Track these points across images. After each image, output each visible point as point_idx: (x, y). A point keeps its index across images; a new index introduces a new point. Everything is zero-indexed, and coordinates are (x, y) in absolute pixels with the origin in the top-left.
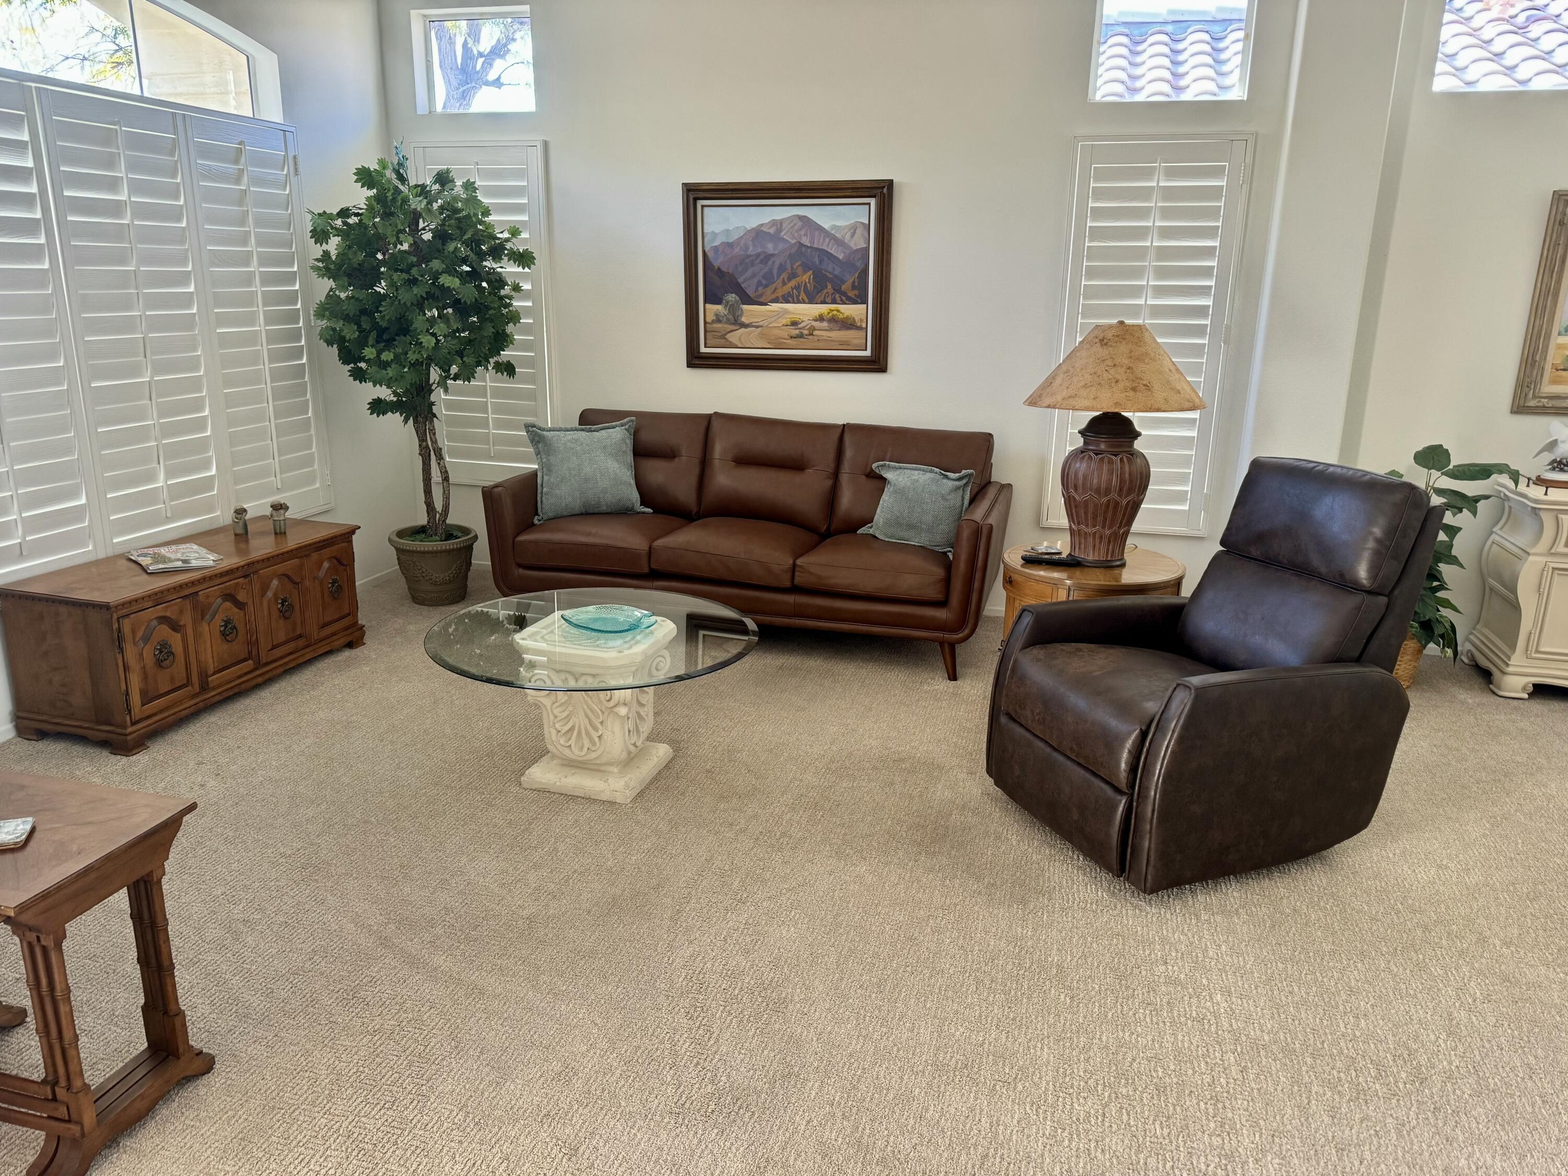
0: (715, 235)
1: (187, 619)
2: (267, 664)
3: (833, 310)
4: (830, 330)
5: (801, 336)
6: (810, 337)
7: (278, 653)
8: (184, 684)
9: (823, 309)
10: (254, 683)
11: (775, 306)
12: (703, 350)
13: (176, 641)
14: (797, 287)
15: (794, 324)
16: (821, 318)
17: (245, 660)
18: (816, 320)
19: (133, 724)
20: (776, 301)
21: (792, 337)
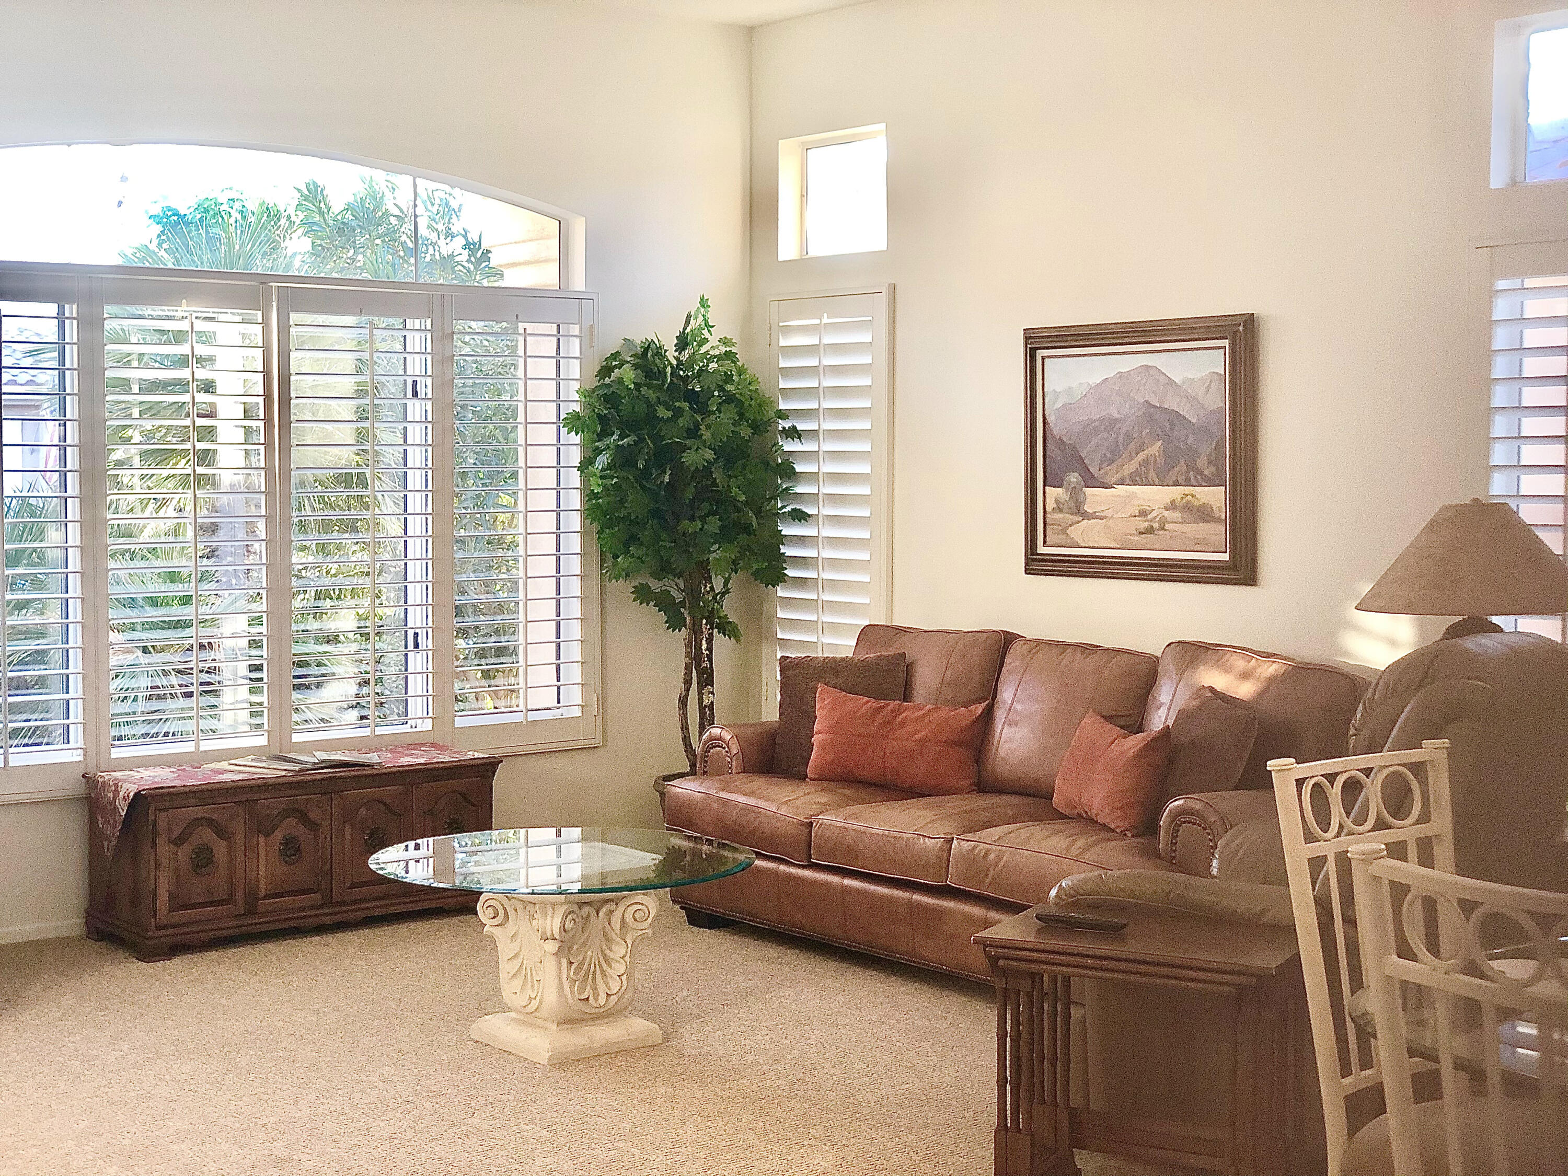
0: (1056, 394)
1: (239, 829)
2: (341, 903)
3: (1187, 495)
4: (1184, 522)
5: (1150, 531)
6: (1161, 532)
7: (357, 893)
8: (224, 900)
9: (1175, 492)
10: (318, 921)
11: (1121, 490)
12: (1041, 549)
13: (220, 849)
14: (1145, 462)
15: (1143, 513)
16: (1172, 506)
17: (311, 891)
18: (1167, 509)
19: (159, 928)
20: (1122, 483)
21: (1141, 533)
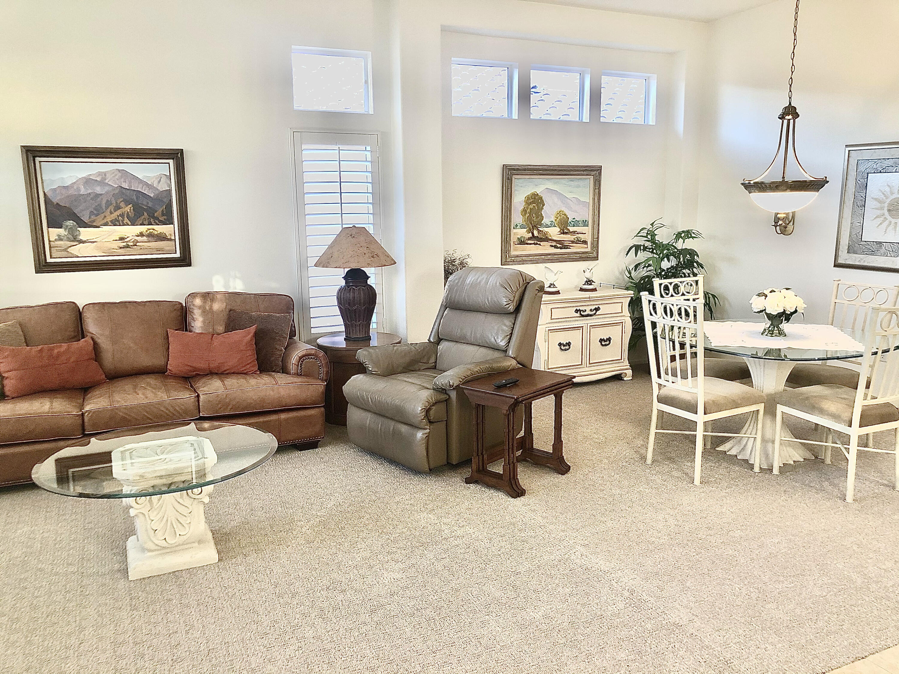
0: (52, 181)
3: (150, 229)
4: (149, 242)
5: (128, 247)
6: (134, 247)
9: (143, 229)
11: (106, 228)
12: (49, 260)
14: (122, 216)
15: (122, 239)
16: (140, 235)
18: (137, 236)
20: (106, 224)
21: (121, 248)
